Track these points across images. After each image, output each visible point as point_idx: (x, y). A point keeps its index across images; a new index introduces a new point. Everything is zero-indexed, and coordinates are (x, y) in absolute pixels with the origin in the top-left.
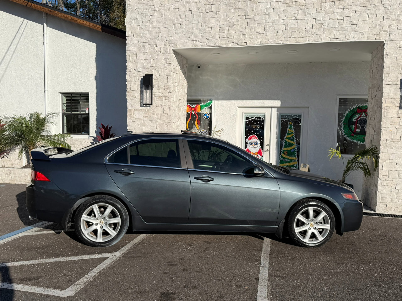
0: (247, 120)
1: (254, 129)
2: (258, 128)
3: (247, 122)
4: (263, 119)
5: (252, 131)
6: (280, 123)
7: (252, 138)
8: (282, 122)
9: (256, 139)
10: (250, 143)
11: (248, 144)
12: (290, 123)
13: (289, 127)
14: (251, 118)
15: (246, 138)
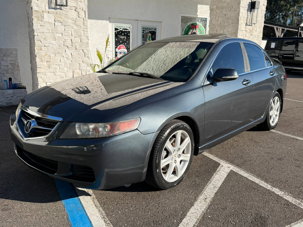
0: (116, 31)
1: (122, 39)
2: (125, 38)
3: (116, 33)
4: (129, 31)
5: (121, 42)
6: (142, 35)
7: (121, 48)
8: (143, 34)
9: (124, 48)
10: (120, 53)
11: (118, 53)
12: (149, 35)
13: (148, 38)
14: (119, 29)
15: (116, 48)
